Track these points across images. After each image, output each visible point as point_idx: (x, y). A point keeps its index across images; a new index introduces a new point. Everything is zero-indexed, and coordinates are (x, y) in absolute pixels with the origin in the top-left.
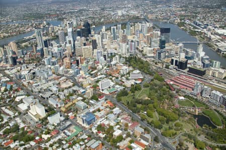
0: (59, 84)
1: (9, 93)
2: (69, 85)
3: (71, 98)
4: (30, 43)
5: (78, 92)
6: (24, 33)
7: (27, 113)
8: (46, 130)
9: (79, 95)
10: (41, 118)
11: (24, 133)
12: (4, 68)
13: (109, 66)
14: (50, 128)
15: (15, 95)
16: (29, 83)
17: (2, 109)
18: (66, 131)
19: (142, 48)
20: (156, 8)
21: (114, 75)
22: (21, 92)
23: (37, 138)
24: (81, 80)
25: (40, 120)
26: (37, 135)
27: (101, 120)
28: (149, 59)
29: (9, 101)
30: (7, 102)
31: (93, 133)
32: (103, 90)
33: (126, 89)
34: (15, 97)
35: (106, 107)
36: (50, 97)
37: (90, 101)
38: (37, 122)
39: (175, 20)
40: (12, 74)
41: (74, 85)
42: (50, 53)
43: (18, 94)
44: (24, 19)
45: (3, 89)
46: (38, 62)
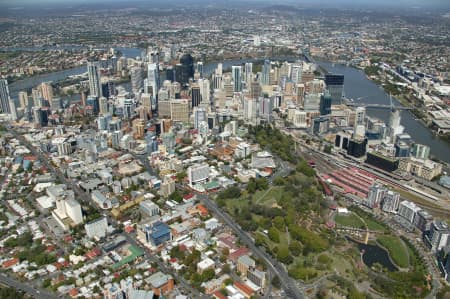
0: (117, 166)
1: (26, 175)
2: (133, 170)
3: (133, 193)
4: (78, 87)
5: (148, 184)
6: (71, 68)
7: (51, 214)
8: (79, 248)
9: (148, 190)
10: (73, 225)
11: (41, 248)
12: (24, 131)
13: (215, 141)
14: (87, 245)
15: (35, 180)
16: (63, 160)
17: (8, 204)
18: (113, 253)
19: (287, 111)
22: (47, 176)
23: (61, 260)
25: (71, 228)
26: (62, 254)
27: (181, 238)
29: (23, 191)
30: (20, 191)
31: (162, 260)
33: (239, 186)
34: (34, 184)
35: (195, 215)
36: (95, 188)
37: (168, 202)
38: (65, 233)
39: (360, 61)
40: (36, 142)
42: (111, 109)
43: (41, 178)
44: (75, 43)
45: (15, 167)
46: (88, 123)
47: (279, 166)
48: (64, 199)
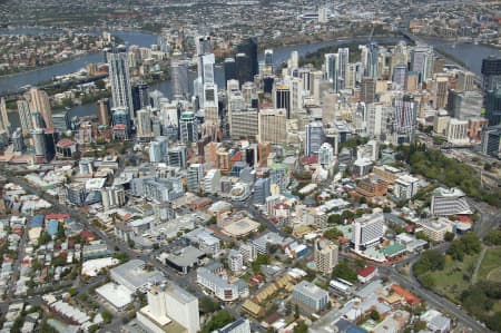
1: (57, 247)
3: (266, 269)
4: (77, 94)
5: (283, 252)
6: (50, 64)
7: (135, 316)
12: (20, 169)
13: (347, 173)
15: (78, 254)
17: (45, 303)
19: (428, 120)
21: (374, 201)
22: (96, 246)
24: (282, 212)
28: (457, 152)
29: (62, 275)
30: (57, 277)
32: (363, 248)
33: (432, 248)
34: (78, 263)
35: (396, 306)
36: (195, 264)
37: (333, 283)
39: (496, 36)
40: (53, 187)
41: (262, 230)
42: (157, 127)
43: (88, 251)
44: (39, 24)
45: (35, 234)
46: (123, 152)
47: (476, 211)
48: (164, 290)
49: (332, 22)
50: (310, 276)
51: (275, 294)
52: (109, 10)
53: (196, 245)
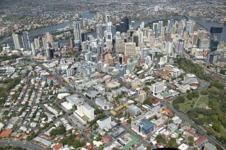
0: (104, 82)
1: (50, 89)
2: (116, 86)
3: (120, 100)
4: (64, 36)
5: (127, 94)
6: (56, 25)
7: (73, 113)
8: (97, 136)
9: (129, 98)
10: (90, 121)
11: (73, 137)
12: (41, 61)
13: (156, 67)
14: (101, 134)
15: (57, 91)
16: (70, 79)
17: (44, 107)
18: (120, 139)
19: (189, 49)
20: (196, 4)
21: (164, 77)
22: (63, 89)
23: (88, 144)
24: (129, 80)
25: (88, 123)
26: (88, 141)
27: (160, 130)
28: (198, 61)
29: (51, 98)
30: (49, 98)
31: (151, 144)
32: (156, 94)
33: (181, 95)
34: (56, 94)
35: (164, 115)
36: (96, 97)
37: (143, 106)
38: (85, 125)
39: (220, 19)
40: (51, 68)
41: (121, 86)
42: (89, 48)
43: (60, 91)
45: (43, 83)
46: (77, 56)
48: (82, 105)
49: (159, 11)
50: (135, 103)
51: (122, 109)
52: (79, 6)
53: (97, 90)
